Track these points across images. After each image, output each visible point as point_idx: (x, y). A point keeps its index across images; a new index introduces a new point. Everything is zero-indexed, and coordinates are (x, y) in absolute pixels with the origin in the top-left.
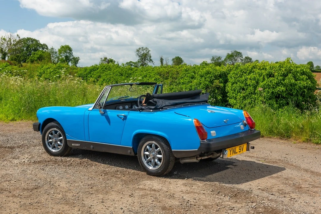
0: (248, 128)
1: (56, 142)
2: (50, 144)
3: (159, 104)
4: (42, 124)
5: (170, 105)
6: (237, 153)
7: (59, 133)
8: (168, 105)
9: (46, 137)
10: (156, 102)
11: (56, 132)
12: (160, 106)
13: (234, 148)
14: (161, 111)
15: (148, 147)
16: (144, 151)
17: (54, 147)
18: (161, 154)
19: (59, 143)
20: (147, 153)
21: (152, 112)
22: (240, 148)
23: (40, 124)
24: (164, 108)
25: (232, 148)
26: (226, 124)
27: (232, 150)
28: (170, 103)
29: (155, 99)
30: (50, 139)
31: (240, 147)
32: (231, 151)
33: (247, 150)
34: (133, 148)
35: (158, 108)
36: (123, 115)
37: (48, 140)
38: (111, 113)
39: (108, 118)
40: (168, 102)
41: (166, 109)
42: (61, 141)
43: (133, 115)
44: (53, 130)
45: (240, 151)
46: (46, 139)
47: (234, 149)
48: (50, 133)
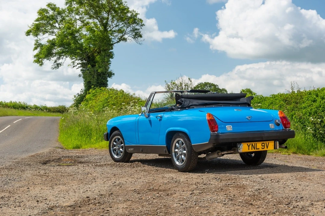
0: (281, 127)
1: (119, 149)
2: (114, 151)
3: (186, 103)
4: (109, 133)
5: (198, 104)
6: (259, 149)
7: (121, 140)
8: (196, 104)
9: (112, 144)
10: (183, 101)
11: (119, 139)
12: (187, 105)
13: (253, 143)
14: (187, 109)
15: (177, 144)
16: (175, 149)
17: (117, 155)
18: (185, 150)
19: (121, 149)
20: (177, 150)
21: (180, 110)
22: (263, 145)
23: (108, 134)
24: (191, 107)
25: (251, 143)
26: (248, 121)
27: (251, 145)
28: (198, 103)
29: (182, 99)
30: (115, 147)
31: (264, 143)
32: (249, 146)
33: (275, 148)
34: (166, 146)
35: (185, 106)
36: (159, 116)
37: (113, 147)
38: (152, 116)
39: (150, 121)
40: (195, 102)
41: (194, 108)
42: (122, 147)
43: (166, 116)
44: (116, 139)
45: (263, 147)
46: (111, 146)
47: (254, 145)
48: (115, 141)
